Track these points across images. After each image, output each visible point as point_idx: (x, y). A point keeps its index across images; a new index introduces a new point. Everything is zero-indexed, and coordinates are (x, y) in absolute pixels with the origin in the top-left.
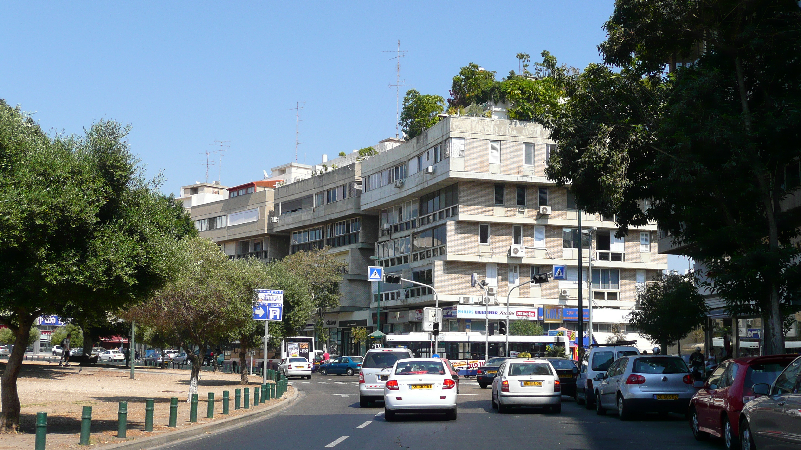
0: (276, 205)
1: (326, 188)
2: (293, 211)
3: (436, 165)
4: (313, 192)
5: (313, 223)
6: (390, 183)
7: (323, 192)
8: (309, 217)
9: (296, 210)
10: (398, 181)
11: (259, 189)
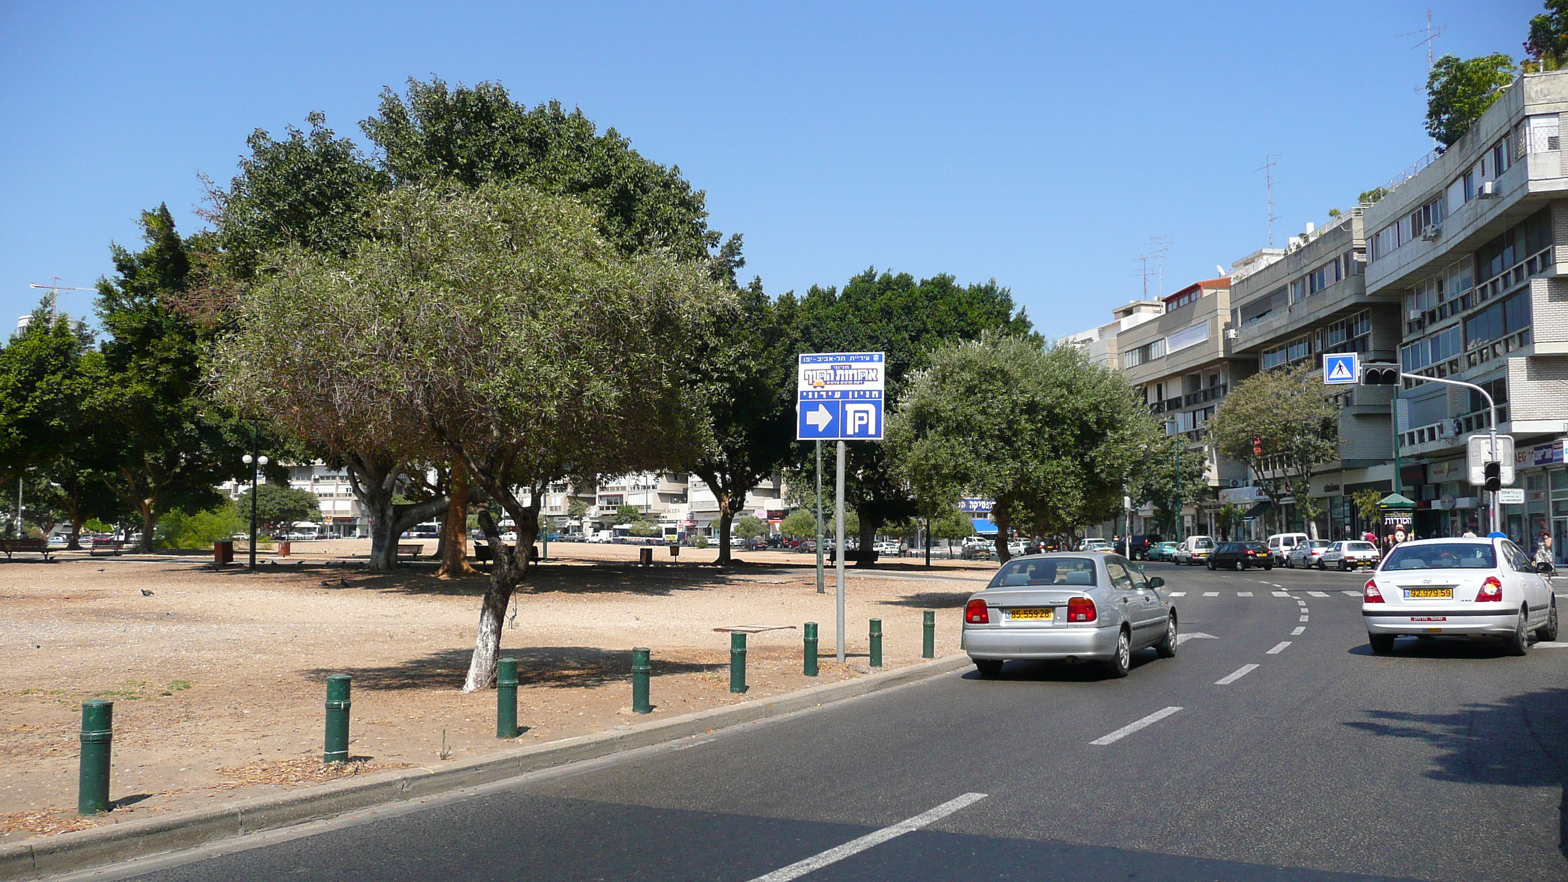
0: (1234, 312)
1: (1307, 270)
2: (1258, 317)
3: (1499, 179)
4: (1287, 280)
5: (1290, 330)
6: (1414, 236)
7: (1303, 278)
8: (1284, 321)
9: (1264, 314)
10: (1429, 228)
11: (1206, 292)
